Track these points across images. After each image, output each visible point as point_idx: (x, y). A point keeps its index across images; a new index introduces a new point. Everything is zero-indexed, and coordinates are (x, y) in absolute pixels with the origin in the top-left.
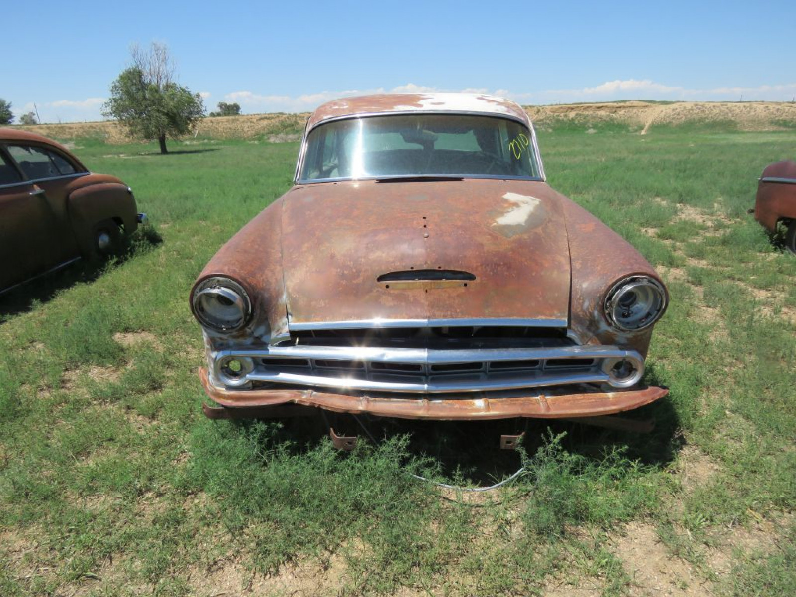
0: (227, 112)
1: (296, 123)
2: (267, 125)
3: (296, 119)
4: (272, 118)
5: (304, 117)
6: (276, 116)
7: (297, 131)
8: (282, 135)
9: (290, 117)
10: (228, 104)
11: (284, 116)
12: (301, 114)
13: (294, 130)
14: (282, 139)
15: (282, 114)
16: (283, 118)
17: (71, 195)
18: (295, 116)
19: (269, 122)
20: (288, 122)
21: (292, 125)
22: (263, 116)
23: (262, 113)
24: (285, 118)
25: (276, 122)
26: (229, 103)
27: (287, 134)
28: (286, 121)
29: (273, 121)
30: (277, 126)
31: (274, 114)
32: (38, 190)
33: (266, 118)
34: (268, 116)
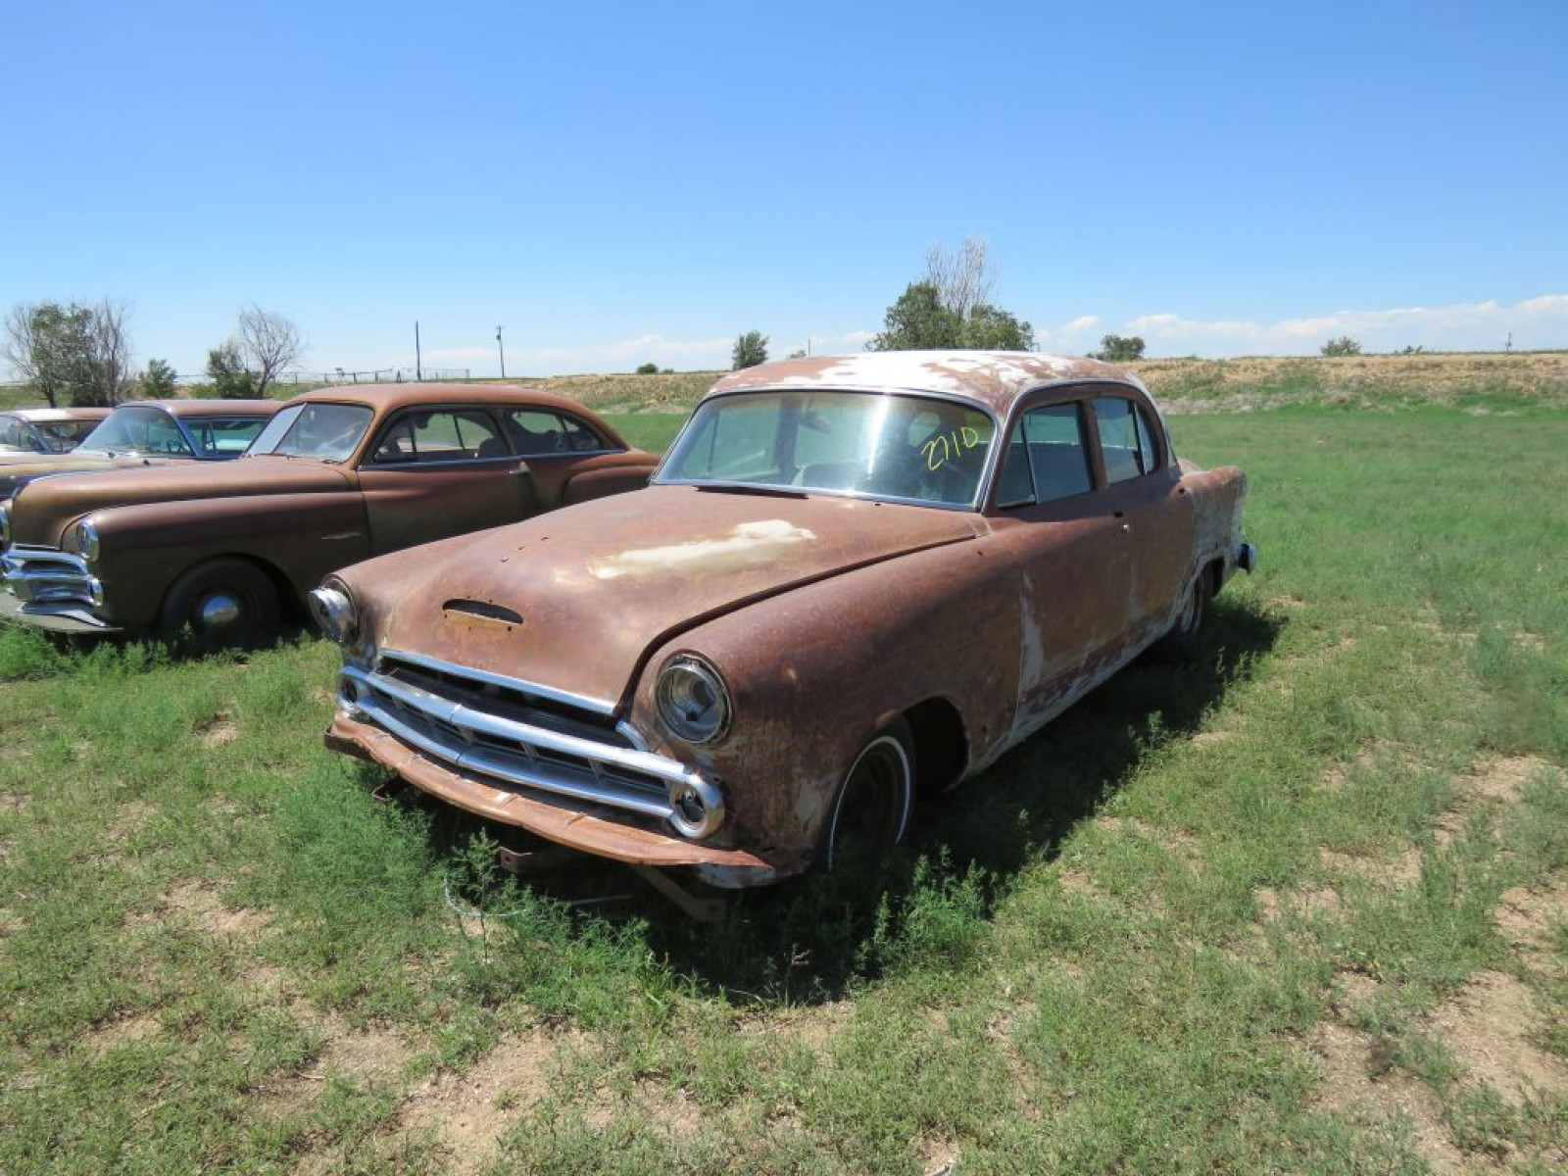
0: (1117, 353)
1: (1220, 378)
2: (1157, 380)
3: (1220, 370)
4: (1172, 367)
5: (1238, 366)
6: (1180, 363)
7: (1217, 394)
8: (1183, 400)
9: (1210, 364)
10: (1123, 337)
11: (1197, 364)
12: (1234, 359)
13: (1211, 390)
14: (1182, 407)
15: (1193, 359)
16: (1191, 369)
17: (574, 479)
18: (1221, 363)
19: (1164, 374)
20: (1203, 375)
21: (1209, 382)
22: (1155, 363)
23: (1154, 357)
24: (1198, 368)
25: (1176, 375)
26: (1125, 335)
27: (1194, 398)
28: (1198, 373)
29: (1172, 372)
30: (1178, 383)
31: (1177, 360)
32: (524, 467)
33: (1158, 367)
34: (1163, 363)
